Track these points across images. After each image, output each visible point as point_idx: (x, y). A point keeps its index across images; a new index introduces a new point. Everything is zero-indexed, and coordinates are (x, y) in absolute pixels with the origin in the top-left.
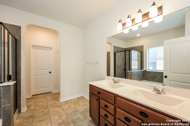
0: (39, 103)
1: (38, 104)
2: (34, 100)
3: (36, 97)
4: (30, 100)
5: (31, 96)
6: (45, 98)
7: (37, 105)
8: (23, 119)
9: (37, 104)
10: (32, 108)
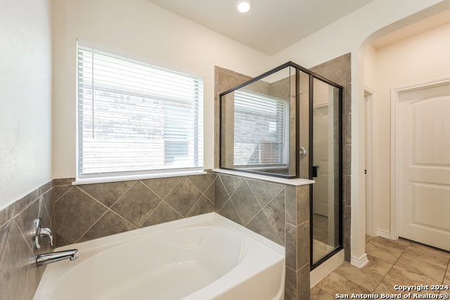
0: (410, 271)
1: (404, 272)
2: (398, 252)
3: (410, 248)
4: (388, 248)
5: (394, 237)
6: (442, 269)
7: (400, 273)
8: (344, 280)
9: (400, 269)
10: (382, 271)
